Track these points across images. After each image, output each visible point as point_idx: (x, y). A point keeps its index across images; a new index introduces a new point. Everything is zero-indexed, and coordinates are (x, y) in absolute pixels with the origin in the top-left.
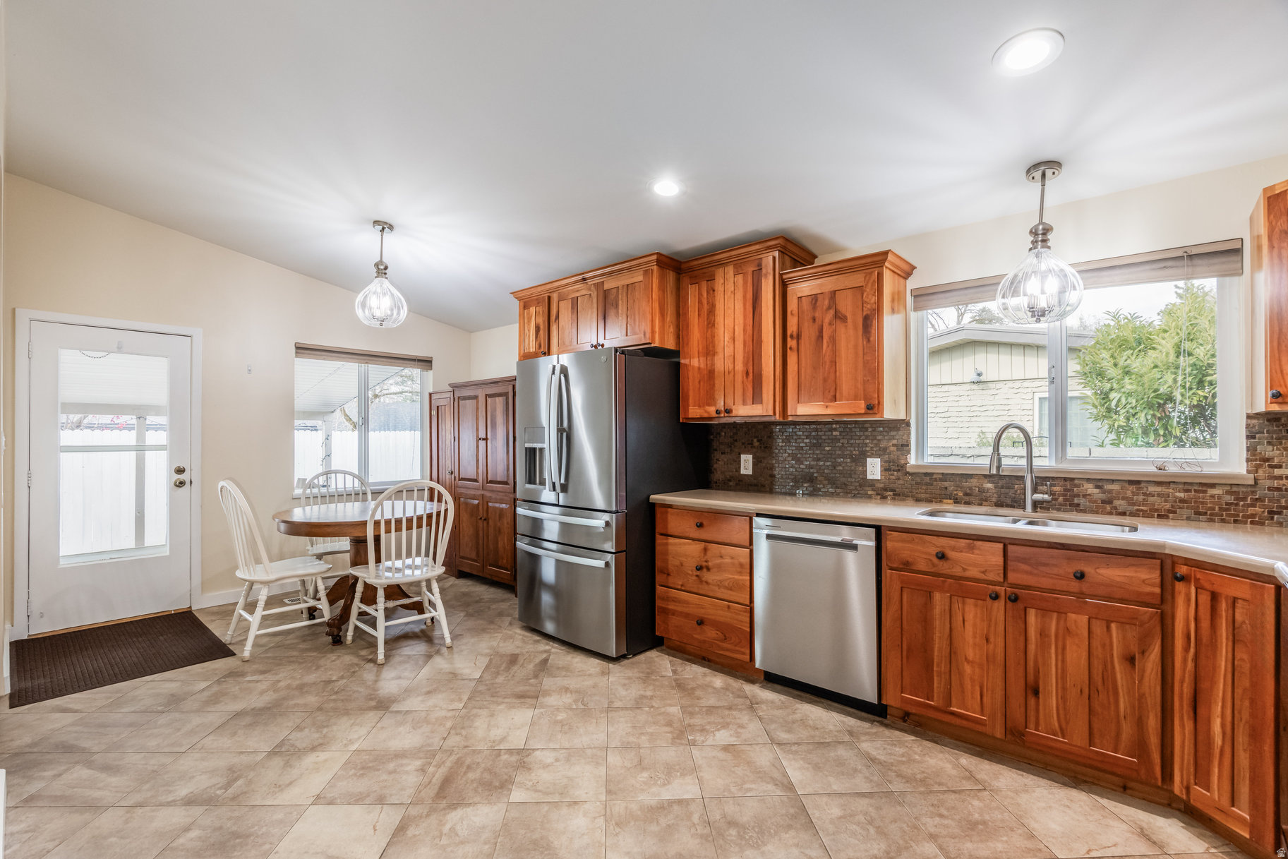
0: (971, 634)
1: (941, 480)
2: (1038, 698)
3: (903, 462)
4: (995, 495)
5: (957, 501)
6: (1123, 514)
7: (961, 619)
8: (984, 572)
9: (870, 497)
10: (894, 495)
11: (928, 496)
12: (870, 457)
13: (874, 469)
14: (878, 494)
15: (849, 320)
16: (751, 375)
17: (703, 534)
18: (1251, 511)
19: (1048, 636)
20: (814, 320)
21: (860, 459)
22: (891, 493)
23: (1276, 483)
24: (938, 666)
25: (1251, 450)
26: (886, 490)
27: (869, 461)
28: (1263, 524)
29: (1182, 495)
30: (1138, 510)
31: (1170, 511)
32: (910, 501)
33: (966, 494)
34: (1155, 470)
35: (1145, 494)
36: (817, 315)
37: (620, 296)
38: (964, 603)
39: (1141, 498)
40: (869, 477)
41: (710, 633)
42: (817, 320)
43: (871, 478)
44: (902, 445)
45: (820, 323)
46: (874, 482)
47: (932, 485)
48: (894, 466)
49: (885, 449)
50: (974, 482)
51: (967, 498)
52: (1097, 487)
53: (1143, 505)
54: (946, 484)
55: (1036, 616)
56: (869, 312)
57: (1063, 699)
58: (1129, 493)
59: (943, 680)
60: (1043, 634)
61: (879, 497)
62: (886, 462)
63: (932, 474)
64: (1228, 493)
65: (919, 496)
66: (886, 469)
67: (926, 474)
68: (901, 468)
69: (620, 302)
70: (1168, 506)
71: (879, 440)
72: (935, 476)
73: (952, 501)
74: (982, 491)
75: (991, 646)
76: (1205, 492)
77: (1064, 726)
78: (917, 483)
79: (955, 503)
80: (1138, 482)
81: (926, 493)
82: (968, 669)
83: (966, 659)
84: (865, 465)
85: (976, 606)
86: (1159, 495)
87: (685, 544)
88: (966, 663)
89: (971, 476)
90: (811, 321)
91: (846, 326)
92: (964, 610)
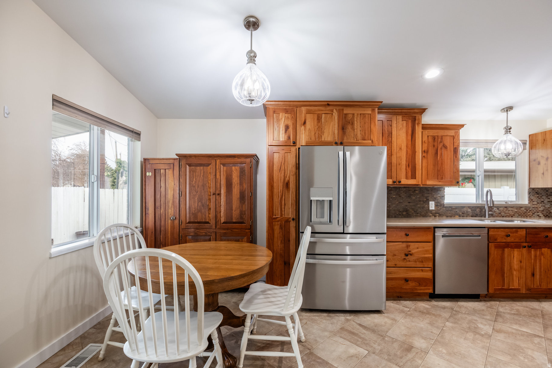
0: (516, 261)
1: (455, 209)
2: (534, 277)
3: (442, 203)
4: (471, 213)
5: (460, 216)
6: (503, 217)
7: (513, 256)
8: (520, 239)
9: (430, 216)
10: (439, 215)
11: (450, 215)
12: (430, 201)
13: (432, 206)
14: (433, 215)
15: (448, 148)
16: (410, 166)
17: (409, 239)
18: (529, 214)
19: (537, 256)
20: (434, 146)
21: (427, 202)
22: (438, 214)
23: (534, 206)
24: (507, 274)
25: (529, 197)
26: (436, 213)
27: (430, 202)
28: (531, 217)
29: (516, 210)
30: (507, 215)
31: (514, 215)
32: (444, 217)
33: (462, 213)
34: (505, 203)
35: (508, 211)
36: (435, 144)
37: (355, 119)
38: (514, 250)
39: (507, 211)
40: (430, 209)
41: (411, 284)
42: (435, 146)
43: (431, 209)
44: (442, 197)
45: (436, 148)
46: (432, 211)
47: (452, 211)
48: (439, 205)
49: (435, 198)
50: (465, 209)
51: (463, 215)
52: (498, 209)
53: (508, 214)
54: (457, 210)
55: (534, 251)
56: (456, 146)
57: (540, 275)
58: (505, 211)
59: (508, 279)
60: (535, 256)
61: (434, 216)
62: (436, 203)
63: (452, 207)
64: (525, 209)
65: (447, 215)
66: (436, 206)
67: (450, 207)
68: (443, 205)
69: (355, 122)
70: (513, 214)
71: (433, 195)
72: (453, 208)
73: (458, 216)
74: (467, 212)
75: (522, 263)
76: (520, 209)
77: (541, 283)
78: (447, 210)
79: (459, 216)
80: (507, 207)
81: (450, 214)
82: (515, 273)
83: (514, 269)
84: (429, 204)
85: (517, 251)
86: (511, 211)
87: (399, 245)
88: (514, 271)
89: (464, 207)
90: (433, 146)
91: (447, 150)
92: (514, 253)
